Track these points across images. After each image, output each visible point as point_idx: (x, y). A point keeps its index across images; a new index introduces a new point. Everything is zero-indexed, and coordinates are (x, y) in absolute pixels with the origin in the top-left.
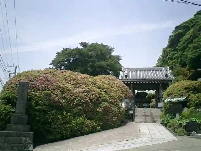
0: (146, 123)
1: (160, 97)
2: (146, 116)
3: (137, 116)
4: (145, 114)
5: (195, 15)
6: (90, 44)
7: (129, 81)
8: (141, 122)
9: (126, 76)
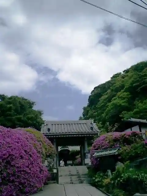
0: (73, 184)
1: (85, 152)
2: (72, 175)
3: (61, 176)
4: (70, 174)
5: (112, 78)
6: (9, 96)
7: (52, 135)
8: (67, 183)
9: (49, 130)
